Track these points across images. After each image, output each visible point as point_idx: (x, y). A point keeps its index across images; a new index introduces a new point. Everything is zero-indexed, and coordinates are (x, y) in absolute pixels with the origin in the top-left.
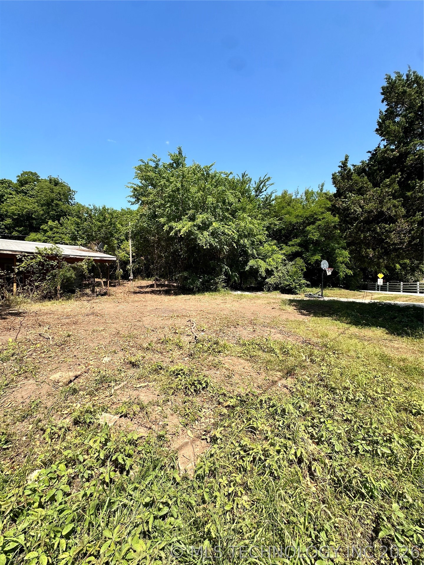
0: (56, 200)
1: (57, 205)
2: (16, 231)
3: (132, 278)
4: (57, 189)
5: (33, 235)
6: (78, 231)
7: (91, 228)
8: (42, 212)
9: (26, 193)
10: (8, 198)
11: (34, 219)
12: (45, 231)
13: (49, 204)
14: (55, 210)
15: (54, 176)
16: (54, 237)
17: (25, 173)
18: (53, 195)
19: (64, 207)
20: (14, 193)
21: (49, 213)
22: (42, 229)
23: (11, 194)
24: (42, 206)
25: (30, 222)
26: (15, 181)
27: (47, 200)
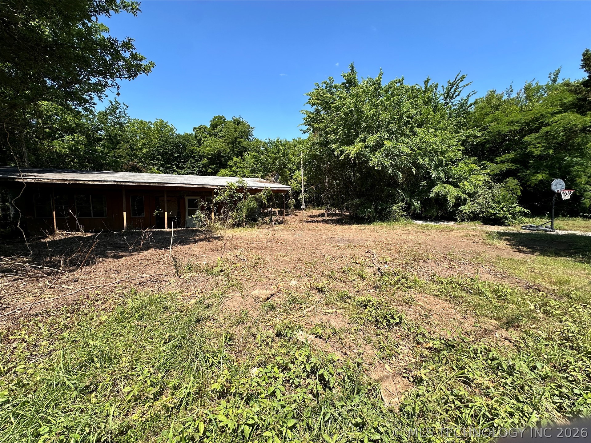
0: (239, 138)
1: (239, 142)
2: (211, 168)
3: (304, 207)
4: (240, 128)
5: (222, 171)
6: (256, 165)
7: (267, 160)
8: (228, 150)
9: (216, 135)
10: (204, 141)
11: (223, 157)
12: (231, 167)
13: (233, 142)
14: (238, 148)
15: (237, 117)
16: (238, 172)
17: (216, 118)
18: (237, 134)
19: (245, 144)
20: (208, 136)
21: (233, 150)
22: (229, 165)
23: (206, 137)
24: (228, 145)
25: (219, 160)
26: (208, 126)
27: (232, 139)
